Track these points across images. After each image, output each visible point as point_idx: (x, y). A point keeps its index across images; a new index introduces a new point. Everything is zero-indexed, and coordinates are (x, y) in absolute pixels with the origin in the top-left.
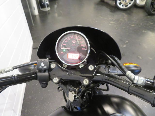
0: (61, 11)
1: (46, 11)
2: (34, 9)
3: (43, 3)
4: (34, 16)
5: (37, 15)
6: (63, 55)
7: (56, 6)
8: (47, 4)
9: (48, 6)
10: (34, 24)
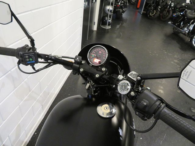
0: (121, 33)
1: (106, 29)
2: (94, 24)
3: (106, 20)
4: (91, 31)
5: (95, 31)
6: (91, 58)
7: (118, 26)
8: (109, 22)
9: (109, 25)
10: (88, 38)
